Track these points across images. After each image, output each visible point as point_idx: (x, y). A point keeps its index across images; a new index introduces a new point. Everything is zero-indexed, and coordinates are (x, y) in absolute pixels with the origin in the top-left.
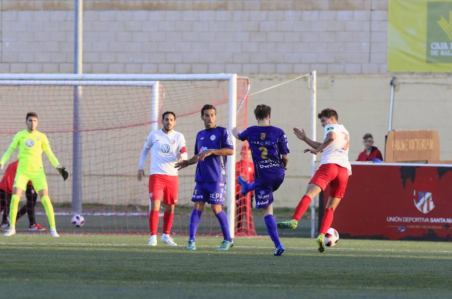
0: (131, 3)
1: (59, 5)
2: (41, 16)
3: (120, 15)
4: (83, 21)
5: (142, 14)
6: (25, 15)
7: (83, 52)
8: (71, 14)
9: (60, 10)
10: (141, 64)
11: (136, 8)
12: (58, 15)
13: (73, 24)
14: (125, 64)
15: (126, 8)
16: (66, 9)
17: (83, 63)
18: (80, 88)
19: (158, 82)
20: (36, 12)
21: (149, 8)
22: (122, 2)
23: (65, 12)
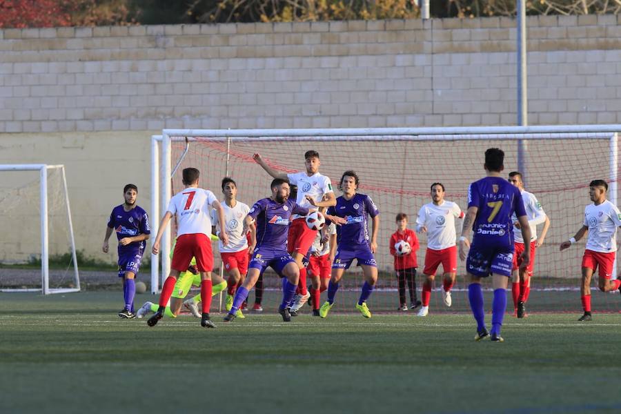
0: (583, 41)
1: (499, 45)
2: (478, 58)
3: (571, 55)
4: (527, 64)
5: (596, 55)
6: (459, 59)
7: (528, 100)
8: (514, 55)
9: (500, 51)
10: (597, 112)
11: (589, 48)
12: (498, 58)
13: (516, 67)
14: (578, 113)
15: (577, 48)
16: (509, 51)
17: (528, 112)
18: (525, 142)
19: (616, 134)
20: (472, 55)
21: (605, 47)
22: (573, 41)
23: (506, 54)
